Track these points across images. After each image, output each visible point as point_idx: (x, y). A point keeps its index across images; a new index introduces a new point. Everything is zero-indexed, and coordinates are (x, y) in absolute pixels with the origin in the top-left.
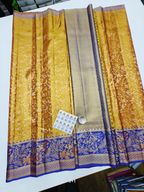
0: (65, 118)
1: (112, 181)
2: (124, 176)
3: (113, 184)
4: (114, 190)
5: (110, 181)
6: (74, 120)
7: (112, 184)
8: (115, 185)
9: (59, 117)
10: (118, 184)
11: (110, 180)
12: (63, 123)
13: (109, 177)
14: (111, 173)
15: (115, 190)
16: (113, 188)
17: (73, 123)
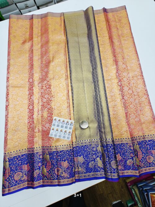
0: (61, 125)
1: (133, 186)
2: (144, 180)
3: (134, 190)
4: (135, 196)
5: (131, 187)
6: (71, 125)
7: (132, 190)
8: (136, 190)
9: (54, 125)
10: (140, 189)
11: (130, 185)
12: (59, 130)
13: (128, 183)
14: (131, 178)
15: (137, 196)
16: (134, 194)
17: (70, 128)
